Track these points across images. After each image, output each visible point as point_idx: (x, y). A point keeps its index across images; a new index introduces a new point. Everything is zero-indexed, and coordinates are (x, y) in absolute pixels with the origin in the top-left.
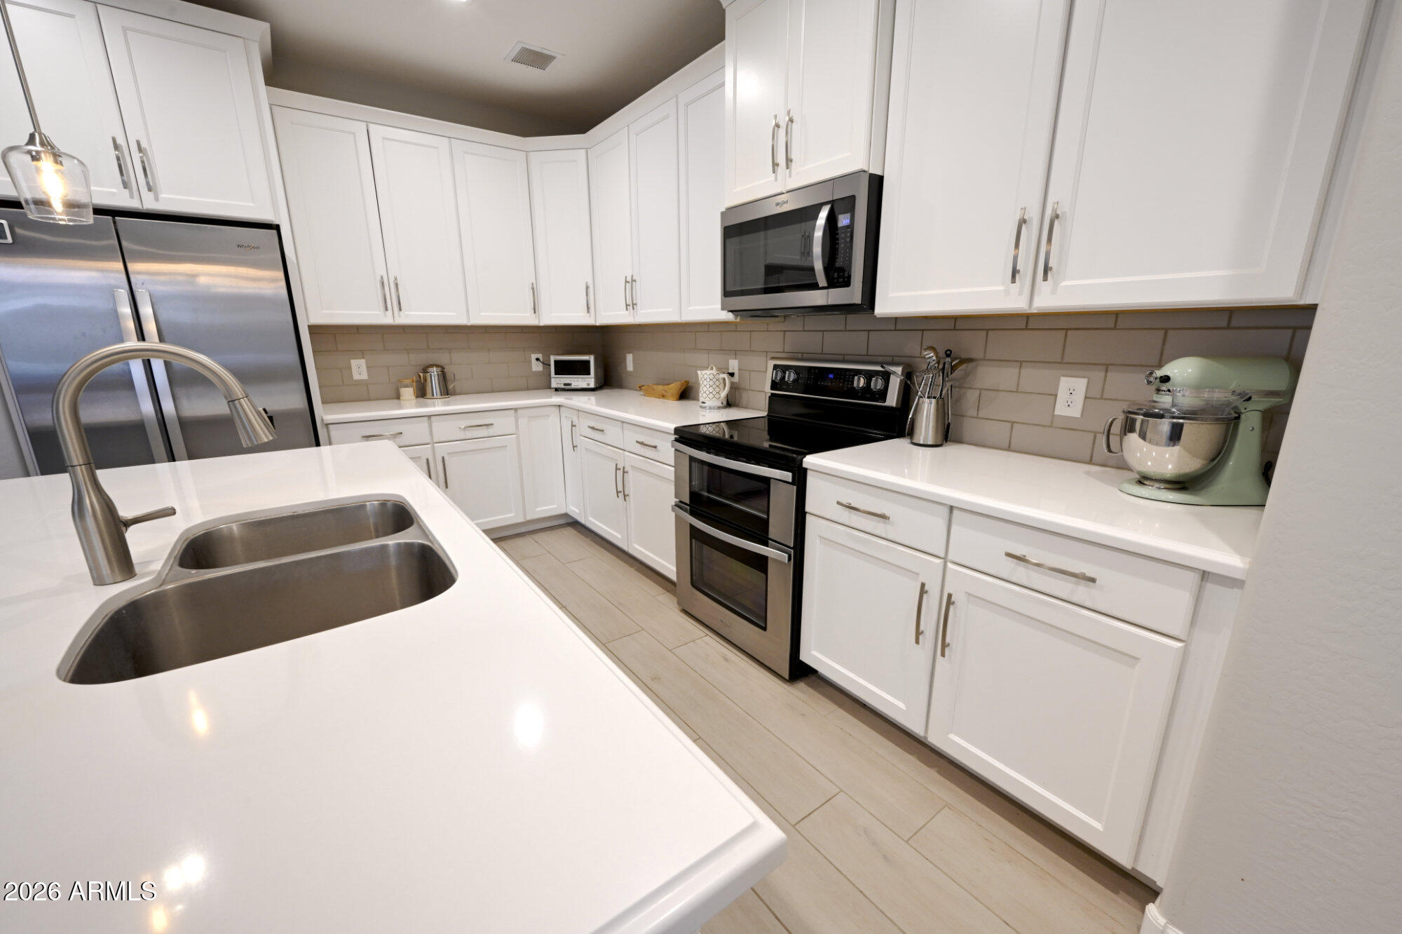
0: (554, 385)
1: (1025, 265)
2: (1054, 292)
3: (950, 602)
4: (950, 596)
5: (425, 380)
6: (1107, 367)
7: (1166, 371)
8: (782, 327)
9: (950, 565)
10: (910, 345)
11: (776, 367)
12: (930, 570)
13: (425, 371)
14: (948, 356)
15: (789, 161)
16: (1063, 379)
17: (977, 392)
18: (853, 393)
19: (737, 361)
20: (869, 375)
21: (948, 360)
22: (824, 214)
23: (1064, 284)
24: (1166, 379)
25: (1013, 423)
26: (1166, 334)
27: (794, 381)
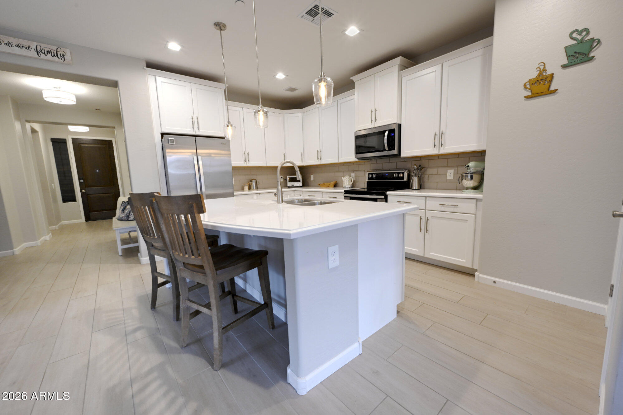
0: (288, 185)
1: (437, 144)
2: (444, 149)
3: (427, 219)
4: (427, 218)
5: (251, 184)
6: (458, 166)
7: (469, 164)
8: (369, 163)
9: (427, 211)
10: (409, 165)
11: (369, 174)
12: (422, 213)
13: (251, 181)
14: (420, 166)
15: (376, 120)
16: (448, 170)
17: (428, 176)
18: (394, 178)
19: (354, 174)
20: (398, 173)
21: (420, 167)
22: (387, 133)
23: (446, 147)
24: (468, 166)
25: (437, 182)
26: (469, 158)
27: (375, 177)
